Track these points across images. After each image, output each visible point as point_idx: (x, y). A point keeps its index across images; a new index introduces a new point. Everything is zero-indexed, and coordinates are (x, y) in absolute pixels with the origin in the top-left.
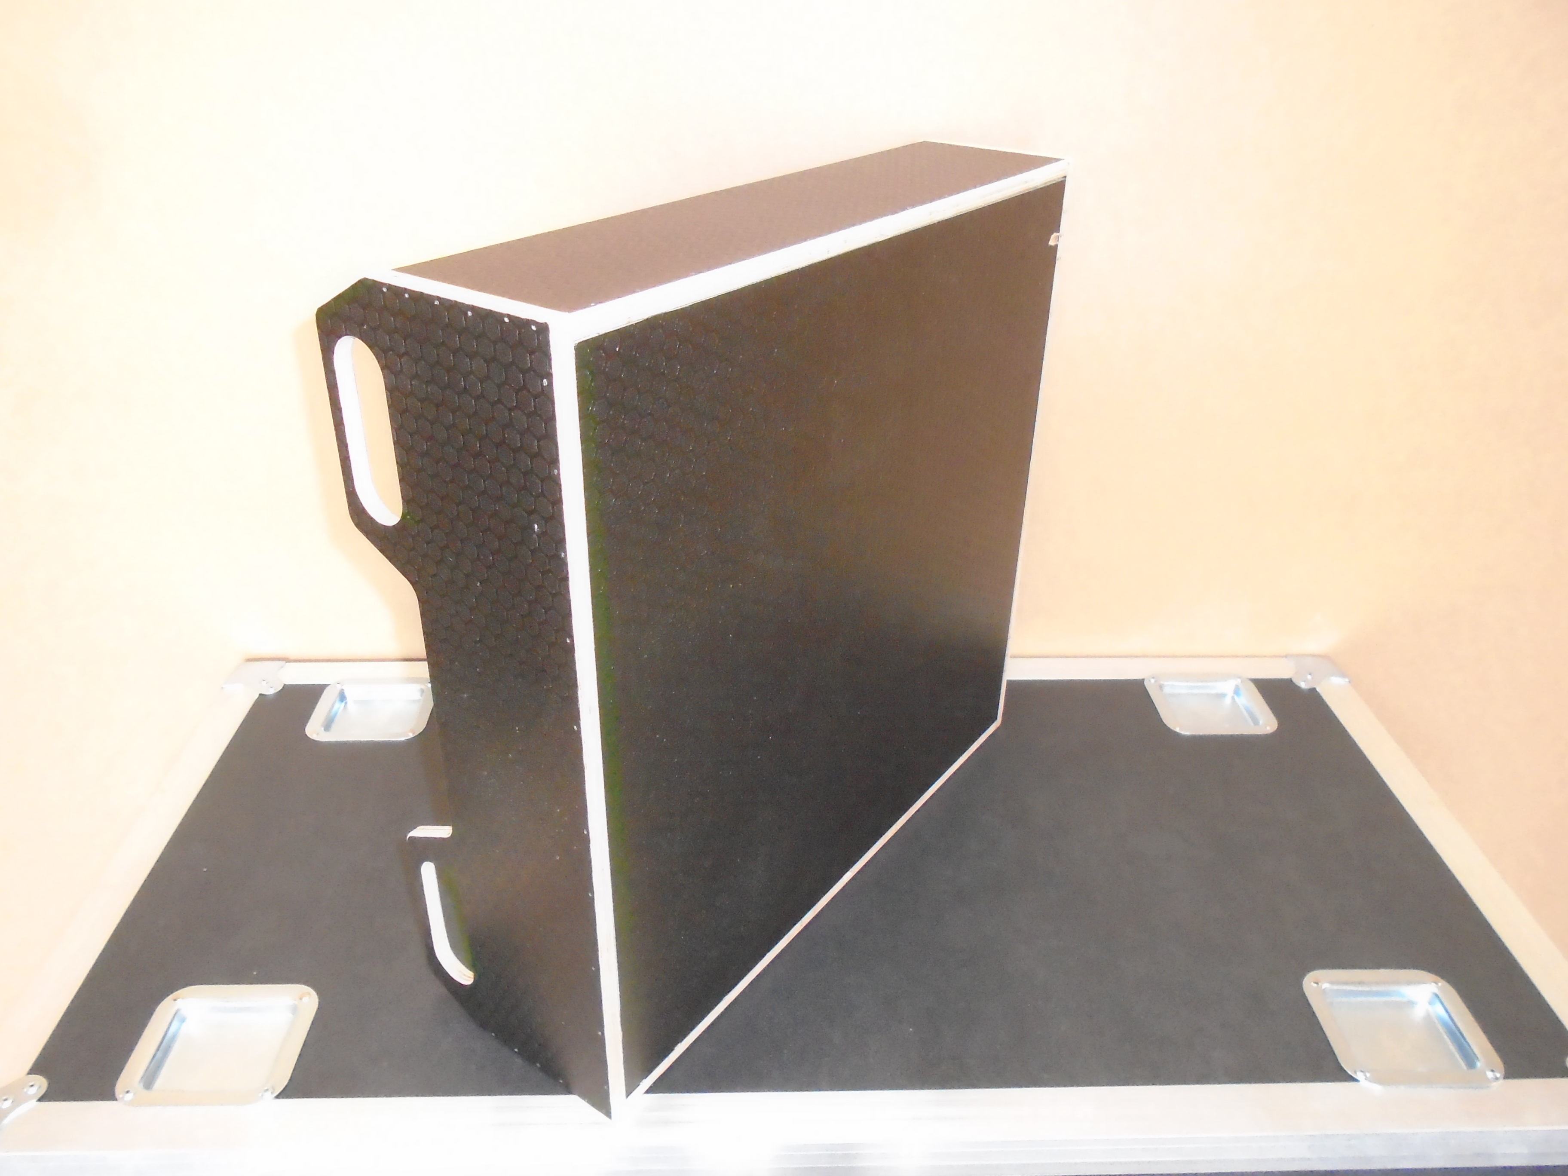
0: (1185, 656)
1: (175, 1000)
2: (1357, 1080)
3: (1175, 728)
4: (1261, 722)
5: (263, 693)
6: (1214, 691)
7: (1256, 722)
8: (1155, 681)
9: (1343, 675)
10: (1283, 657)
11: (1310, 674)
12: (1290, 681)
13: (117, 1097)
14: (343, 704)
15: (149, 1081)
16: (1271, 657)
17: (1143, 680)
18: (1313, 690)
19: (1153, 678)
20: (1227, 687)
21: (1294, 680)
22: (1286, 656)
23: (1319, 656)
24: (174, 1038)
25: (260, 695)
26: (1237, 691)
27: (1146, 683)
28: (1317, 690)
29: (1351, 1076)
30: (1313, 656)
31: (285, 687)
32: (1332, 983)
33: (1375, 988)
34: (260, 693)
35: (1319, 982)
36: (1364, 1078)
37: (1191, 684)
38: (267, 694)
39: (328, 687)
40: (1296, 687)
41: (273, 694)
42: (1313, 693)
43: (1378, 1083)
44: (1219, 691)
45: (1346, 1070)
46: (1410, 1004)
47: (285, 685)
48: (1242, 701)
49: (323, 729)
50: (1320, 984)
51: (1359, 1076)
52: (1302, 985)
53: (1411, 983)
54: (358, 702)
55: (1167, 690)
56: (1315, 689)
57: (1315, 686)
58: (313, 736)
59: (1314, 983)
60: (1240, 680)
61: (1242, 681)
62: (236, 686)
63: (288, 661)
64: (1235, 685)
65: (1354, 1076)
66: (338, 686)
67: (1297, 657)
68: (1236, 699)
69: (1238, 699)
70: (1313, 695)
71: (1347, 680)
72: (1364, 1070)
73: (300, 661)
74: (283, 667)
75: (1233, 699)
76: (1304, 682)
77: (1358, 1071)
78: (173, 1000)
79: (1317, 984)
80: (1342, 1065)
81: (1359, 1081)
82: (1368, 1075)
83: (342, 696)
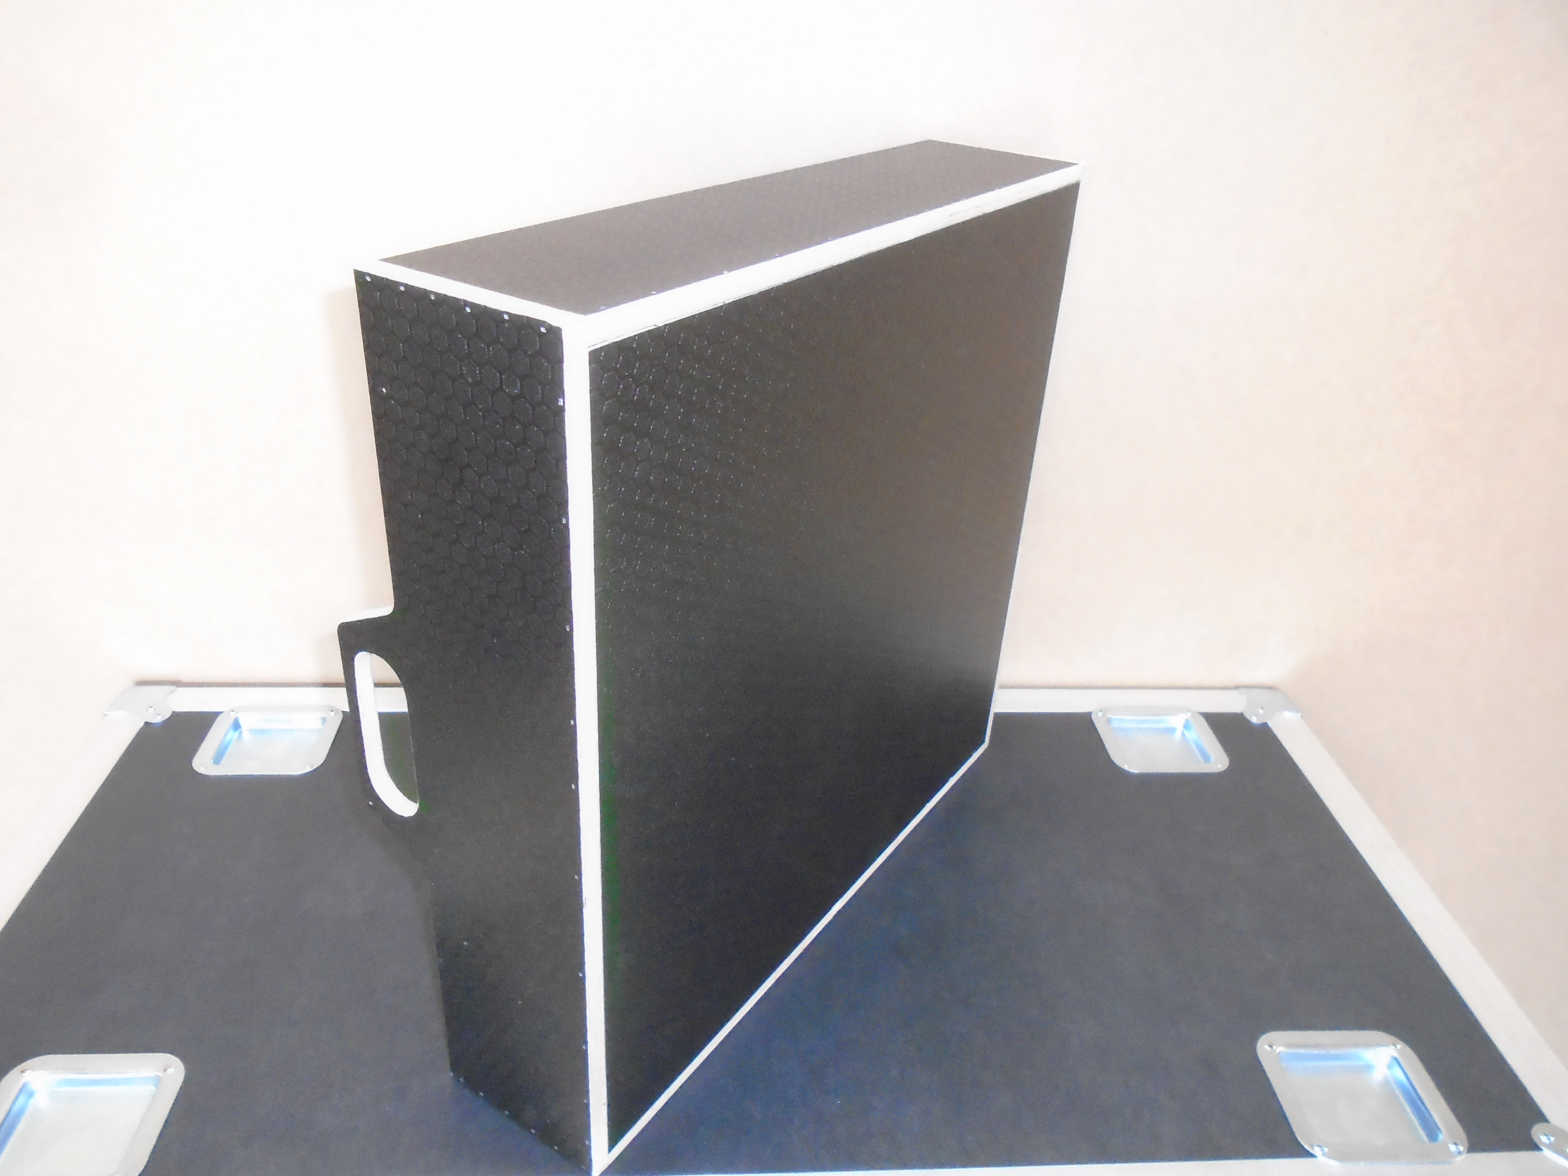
0: (1132, 689)
1: (23, 1072)
2: (1312, 1155)
3: (1123, 766)
4: (1212, 760)
5: (149, 721)
6: (1162, 726)
7: (1207, 759)
8: (1103, 715)
9: (1295, 708)
10: (1234, 688)
11: (1262, 708)
12: (1241, 715)
14: (237, 734)
16: (1222, 688)
17: (1091, 714)
18: (1265, 725)
19: (1101, 711)
20: (1177, 721)
21: (1247, 716)
22: (1237, 688)
23: (1270, 687)
24: (19, 1115)
25: (146, 723)
26: (1187, 726)
27: (1093, 717)
28: (1269, 724)
29: (1308, 1152)
30: (1264, 687)
31: (174, 714)
32: (1287, 1046)
33: (1332, 1052)
34: (146, 721)
35: (1274, 1045)
36: (1321, 1153)
37: (1140, 718)
38: (153, 722)
39: (222, 714)
40: (1248, 722)
41: (160, 722)
42: (1265, 728)
43: (1336, 1159)
44: (1168, 725)
45: (1303, 1143)
46: (1368, 1068)
47: (174, 712)
48: (1192, 735)
49: (212, 761)
50: (1274, 1047)
51: (1316, 1151)
52: (1255, 1049)
53: (1368, 1045)
54: (253, 731)
55: (1115, 724)
56: (1267, 724)
57: (1267, 721)
58: (200, 769)
59: (1268, 1046)
60: (1189, 714)
61: (1192, 716)
62: (121, 712)
63: (180, 685)
64: (1186, 719)
65: (1311, 1151)
66: (232, 714)
67: (1248, 689)
68: (1186, 732)
69: (1188, 733)
70: (1265, 731)
71: (1300, 715)
72: (1322, 1145)
73: (191, 685)
74: (173, 692)
75: (1183, 733)
76: (1256, 716)
77: (1316, 1146)
78: (20, 1072)
79: (1271, 1047)
80: (1299, 1139)
81: (1315, 1157)
82: (1326, 1150)
83: (236, 726)
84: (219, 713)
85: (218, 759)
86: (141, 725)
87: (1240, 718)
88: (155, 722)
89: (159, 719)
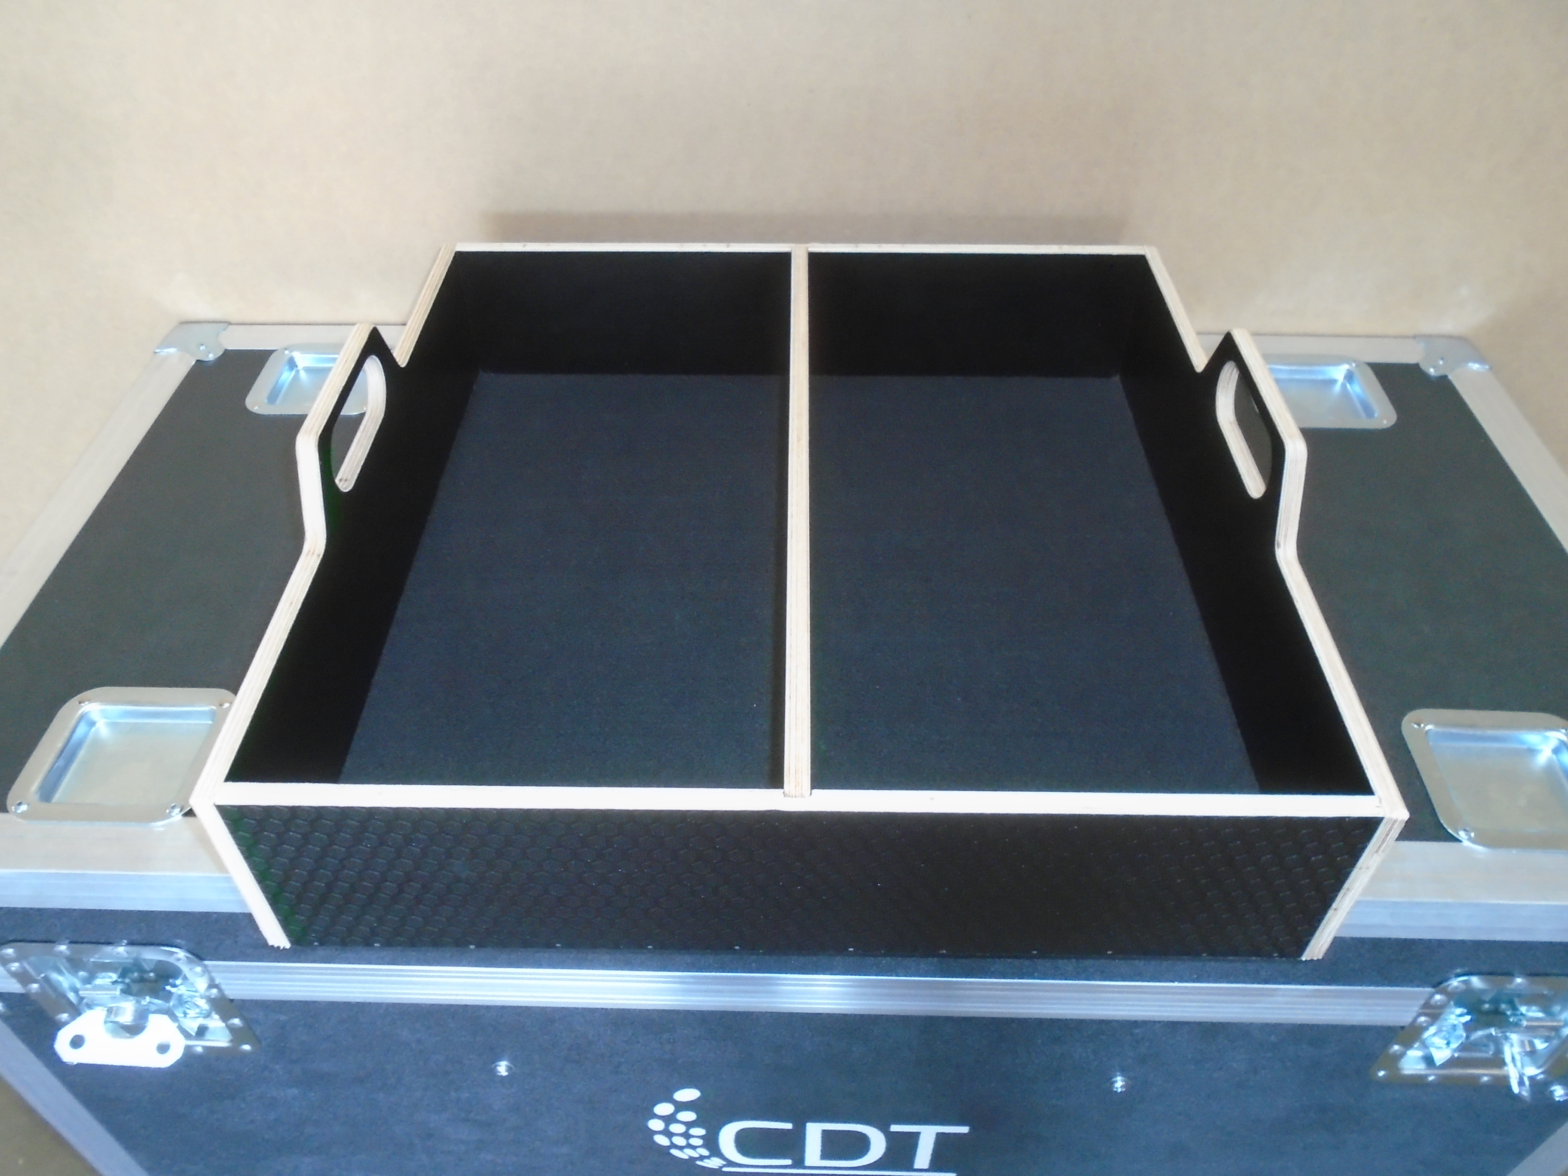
0: (1292, 335)
1: (80, 703)
2: (1457, 840)
4: (1376, 415)
5: (200, 359)
6: (1320, 377)
7: (1368, 411)
9: (1481, 360)
10: (1410, 338)
11: (1442, 359)
12: (1416, 367)
13: (9, 809)
14: (293, 372)
15: (47, 793)
16: (1395, 337)
18: (1444, 378)
20: (1338, 373)
21: (1423, 366)
22: (1414, 337)
23: (1458, 337)
24: (79, 744)
25: (198, 361)
26: (1349, 377)
28: (1450, 377)
29: (1452, 836)
30: (1450, 337)
31: (227, 353)
32: (1437, 724)
33: (1490, 732)
34: (198, 359)
35: (1423, 723)
36: (1466, 837)
37: (1294, 368)
39: (276, 352)
40: (1424, 375)
41: (213, 360)
42: (1443, 382)
43: (1483, 845)
44: (1326, 377)
45: (1445, 826)
46: (1532, 752)
47: (226, 350)
48: (1356, 389)
49: (266, 400)
50: (1422, 725)
51: (1462, 835)
52: (1400, 726)
53: (1534, 727)
54: (308, 370)
56: (1446, 376)
57: (1447, 373)
58: (253, 408)
59: (1415, 723)
60: (1354, 365)
61: (1357, 366)
62: (172, 350)
63: (230, 324)
64: (1348, 370)
65: (1455, 835)
66: (287, 352)
67: (1428, 338)
68: (1348, 385)
69: (1350, 386)
70: (1444, 385)
71: (1487, 367)
72: (1468, 829)
73: (241, 324)
74: (224, 330)
75: (1344, 386)
76: (1434, 367)
77: (1461, 830)
78: (78, 703)
79: (1419, 725)
80: (1442, 822)
81: (1460, 841)
82: (1473, 835)
83: (292, 364)
84: (273, 351)
85: (273, 397)
86: (194, 363)
87: (1414, 370)
88: (207, 360)
89: (211, 357)
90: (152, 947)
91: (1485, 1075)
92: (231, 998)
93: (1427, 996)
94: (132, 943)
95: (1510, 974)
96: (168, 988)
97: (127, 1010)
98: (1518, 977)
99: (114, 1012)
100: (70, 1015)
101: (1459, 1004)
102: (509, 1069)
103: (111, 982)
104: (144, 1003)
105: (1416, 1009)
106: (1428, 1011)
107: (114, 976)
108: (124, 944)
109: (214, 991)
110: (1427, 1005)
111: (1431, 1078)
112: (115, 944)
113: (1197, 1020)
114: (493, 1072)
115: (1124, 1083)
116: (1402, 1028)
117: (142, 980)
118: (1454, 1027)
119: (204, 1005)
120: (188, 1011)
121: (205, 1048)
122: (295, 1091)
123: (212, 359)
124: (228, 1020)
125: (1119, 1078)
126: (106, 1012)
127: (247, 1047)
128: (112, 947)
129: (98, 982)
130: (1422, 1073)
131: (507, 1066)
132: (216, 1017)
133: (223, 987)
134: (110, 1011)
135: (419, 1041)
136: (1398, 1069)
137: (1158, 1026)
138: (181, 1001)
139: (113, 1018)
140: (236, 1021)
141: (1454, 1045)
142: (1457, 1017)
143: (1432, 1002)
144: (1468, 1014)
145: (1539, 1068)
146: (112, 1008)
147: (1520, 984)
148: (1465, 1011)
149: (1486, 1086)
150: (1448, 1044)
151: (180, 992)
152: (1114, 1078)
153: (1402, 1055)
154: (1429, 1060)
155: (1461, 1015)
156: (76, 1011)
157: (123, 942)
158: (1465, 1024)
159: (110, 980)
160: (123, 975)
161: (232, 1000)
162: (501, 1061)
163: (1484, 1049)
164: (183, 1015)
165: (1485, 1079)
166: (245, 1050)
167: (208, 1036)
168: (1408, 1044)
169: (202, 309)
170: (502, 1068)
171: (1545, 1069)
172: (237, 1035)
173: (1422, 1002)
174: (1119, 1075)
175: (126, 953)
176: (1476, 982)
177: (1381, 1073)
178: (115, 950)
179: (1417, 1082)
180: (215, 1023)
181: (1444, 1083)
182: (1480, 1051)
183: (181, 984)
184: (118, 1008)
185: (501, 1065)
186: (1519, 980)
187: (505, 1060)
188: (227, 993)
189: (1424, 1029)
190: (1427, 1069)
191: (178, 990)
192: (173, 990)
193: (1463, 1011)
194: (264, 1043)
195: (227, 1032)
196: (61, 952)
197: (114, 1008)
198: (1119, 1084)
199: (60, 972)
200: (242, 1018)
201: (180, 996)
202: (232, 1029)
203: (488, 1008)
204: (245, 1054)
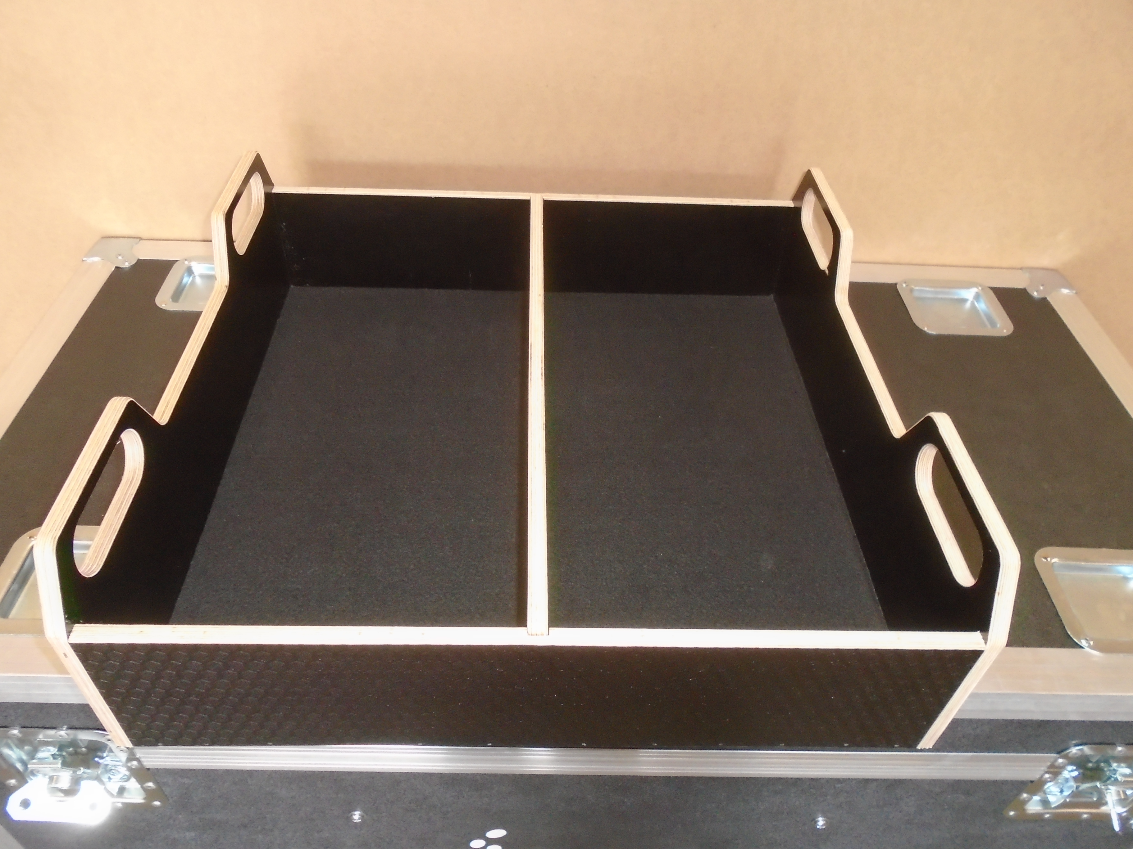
0: (933, 265)
1: (30, 538)
2: (1081, 647)
3: (924, 328)
4: (998, 326)
5: (119, 266)
6: (956, 297)
7: (993, 324)
8: (907, 286)
9: (1069, 286)
10: (1018, 269)
11: (1043, 285)
12: (1024, 291)
14: (191, 278)
16: (1008, 268)
17: (896, 284)
18: (1044, 299)
19: (905, 283)
20: (969, 294)
21: (1029, 290)
22: (1021, 269)
23: (1052, 270)
26: (977, 297)
27: (898, 287)
28: (1048, 299)
29: (1077, 644)
30: (1047, 269)
32: (1060, 558)
34: (116, 266)
35: (1048, 557)
36: (1087, 645)
37: (937, 290)
38: (123, 267)
39: (177, 262)
40: (1030, 296)
42: (1044, 302)
43: (1100, 651)
44: (961, 297)
45: (1071, 636)
46: (1125, 580)
47: (139, 260)
48: (982, 306)
49: (171, 300)
50: (1049, 559)
51: (1083, 643)
52: (1033, 559)
53: (1128, 561)
54: (202, 276)
55: (916, 294)
56: (1046, 298)
57: (1046, 296)
58: (162, 305)
59: (1044, 558)
60: (980, 288)
61: (982, 289)
62: (96, 259)
63: (141, 239)
64: (977, 293)
65: (1079, 643)
66: (186, 262)
67: (1031, 269)
68: (976, 303)
69: (978, 304)
70: (1044, 304)
71: (1074, 292)
72: (1088, 639)
73: (152, 240)
74: (137, 244)
75: (973, 304)
76: (1037, 291)
77: (1083, 639)
78: (28, 538)
79: (1046, 558)
80: (1069, 633)
81: (1083, 648)
82: (1092, 643)
83: (190, 271)
84: (177, 261)
85: (176, 296)
86: (113, 269)
87: (1024, 292)
88: (125, 267)
89: (127, 265)
90: (86, 731)
91: (1085, 813)
92: (148, 768)
93: (1052, 760)
94: (70, 728)
95: (1113, 744)
96: (96, 759)
97: (65, 778)
98: (1119, 746)
99: (54, 780)
100: (18, 781)
101: (1072, 764)
102: (362, 817)
103: (51, 755)
104: (79, 773)
105: (1044, 768)
106: (1052, 770)
107: (54, 750)
108: (64, 729)
109: (135, 763)
110: (1052, 766)
111: (1047, 816)
112: (57, 729)
113: (883, 778)
114: (349, 819)
115: (825, 822)
116: (1032, 782)
117: (76, 753)
118: (1067, 780)
119: (124, 771)
120: (112, 777)
121: (125, 804)
122: (193, 834)
123: (127, 267)
124: (144, 784)
125: (820, 819)
126: (48, 780)
127: (157, 803)
128: (55, 731)
129: (40, 755)
130: (1039, 812)
131: (360, 815)
132: (133, 780)
133: (142, 760)
134: (51, 778)
135: (293, 797)
136: (1024, 810)
137: (854, 782)
138: (107, 770)
139: (53, 785)
140: (151, 784)
141: (1066, 793)
142: (1070, 772)
143: (1056, 764)
144: (1076, 770)
145: (1124, 807)
146: (53, 776)
147: (1121, 751)
148: (1075, 768)
149: (1086, 820)
150: (1062, 791)
151: (106, 763)
152: (817, 818)
153: (1030, 799)
154: (1045, 803)
155: (1072, 771)
156: (22, 778)
157: (64, 728)
158: (1075, 779)
159: (50, 753)
160: (61, 748)
161: (148, 769)
162: (355, 811)
163: (1090, 796)
164: (108, 780)
165: (1085, 816)
166: (156, 805)
167: (126, 795)
168: (1033, 793)
169: (119, 228)
170: (356, 816)
171: (1129, 808)
172: (150, 794)
173: (1049, 764)
174: (821, 817)
175: (66, 735)
176: (1087, 750)
177: (1012, 813)
178: (58, 733)
179: (1038, 818)
180: (133, 784)
181: (1057, 819)
182: (1085, 797)
183: (107, 756)
184: (58, 777)
185: (355, 814)
186: (1120, 748)
187: (358, 811)
188: (145, 764)
189: (1045, 782)
190: (1044, 809)
191: (105, 761)
192: (101, 761)
193: (1073, 768)
194: (171, 801)
195: (142, 792)
196: (14, 735)
197: (55, 777)
198: (821, 822)
199: (10, 747)
200: (156, 782)
201: (107, 765)
202: (145, 790)
203: (349, 773)
204: (157, 807)
